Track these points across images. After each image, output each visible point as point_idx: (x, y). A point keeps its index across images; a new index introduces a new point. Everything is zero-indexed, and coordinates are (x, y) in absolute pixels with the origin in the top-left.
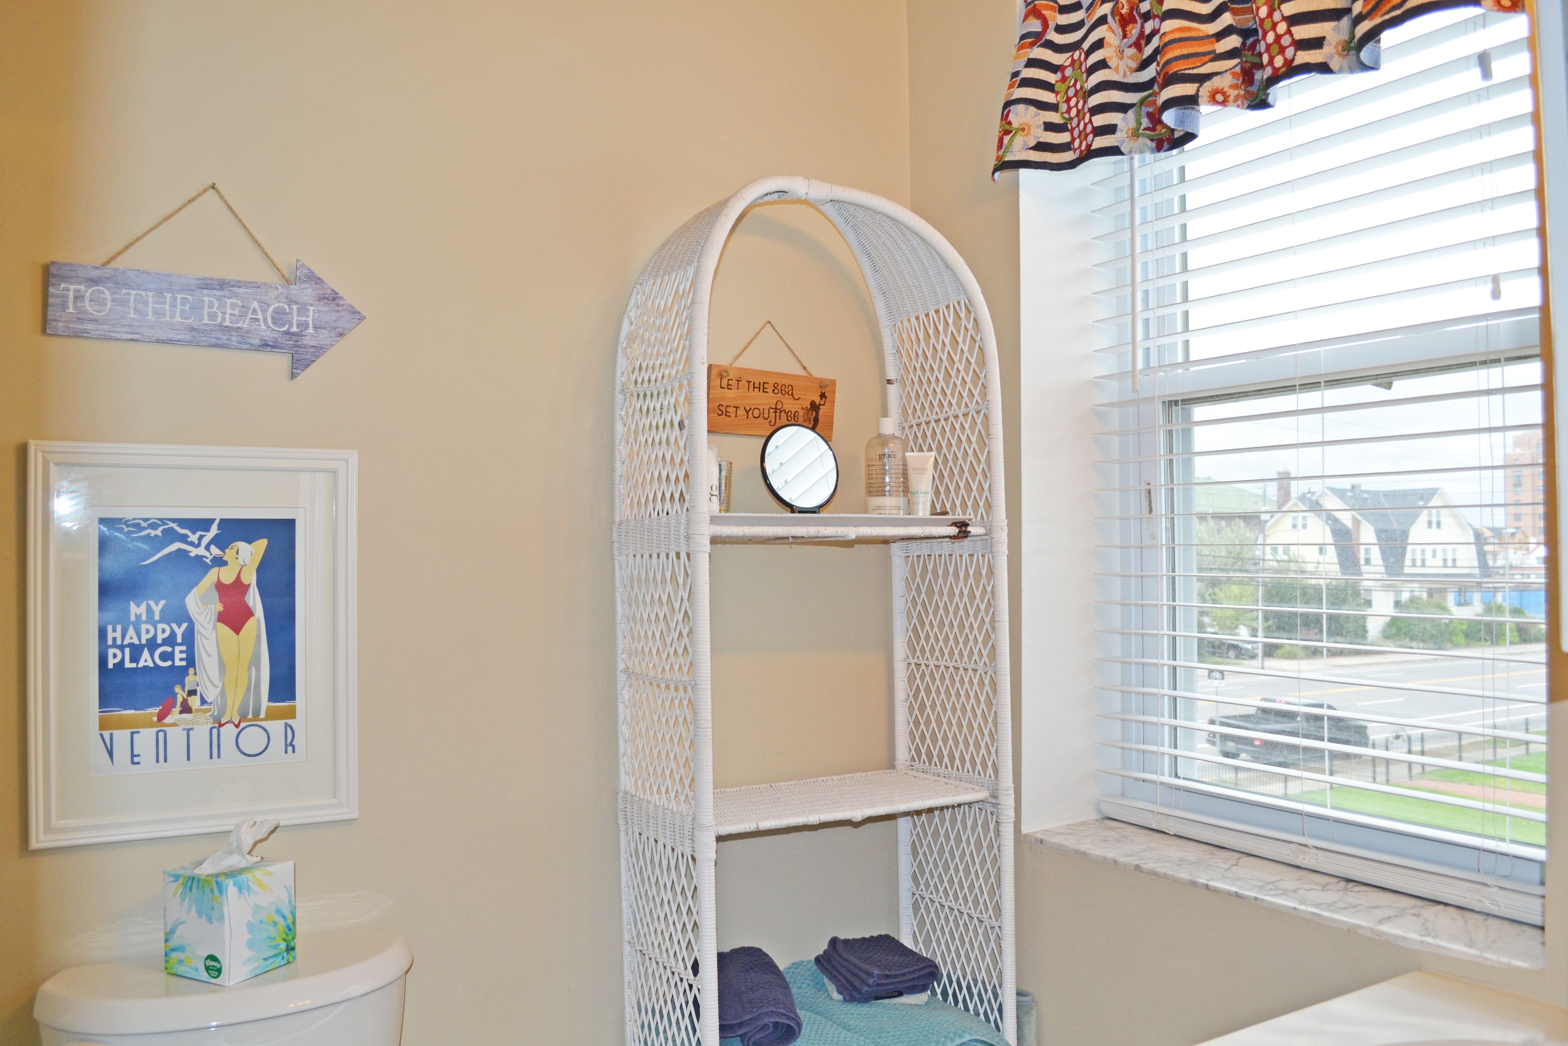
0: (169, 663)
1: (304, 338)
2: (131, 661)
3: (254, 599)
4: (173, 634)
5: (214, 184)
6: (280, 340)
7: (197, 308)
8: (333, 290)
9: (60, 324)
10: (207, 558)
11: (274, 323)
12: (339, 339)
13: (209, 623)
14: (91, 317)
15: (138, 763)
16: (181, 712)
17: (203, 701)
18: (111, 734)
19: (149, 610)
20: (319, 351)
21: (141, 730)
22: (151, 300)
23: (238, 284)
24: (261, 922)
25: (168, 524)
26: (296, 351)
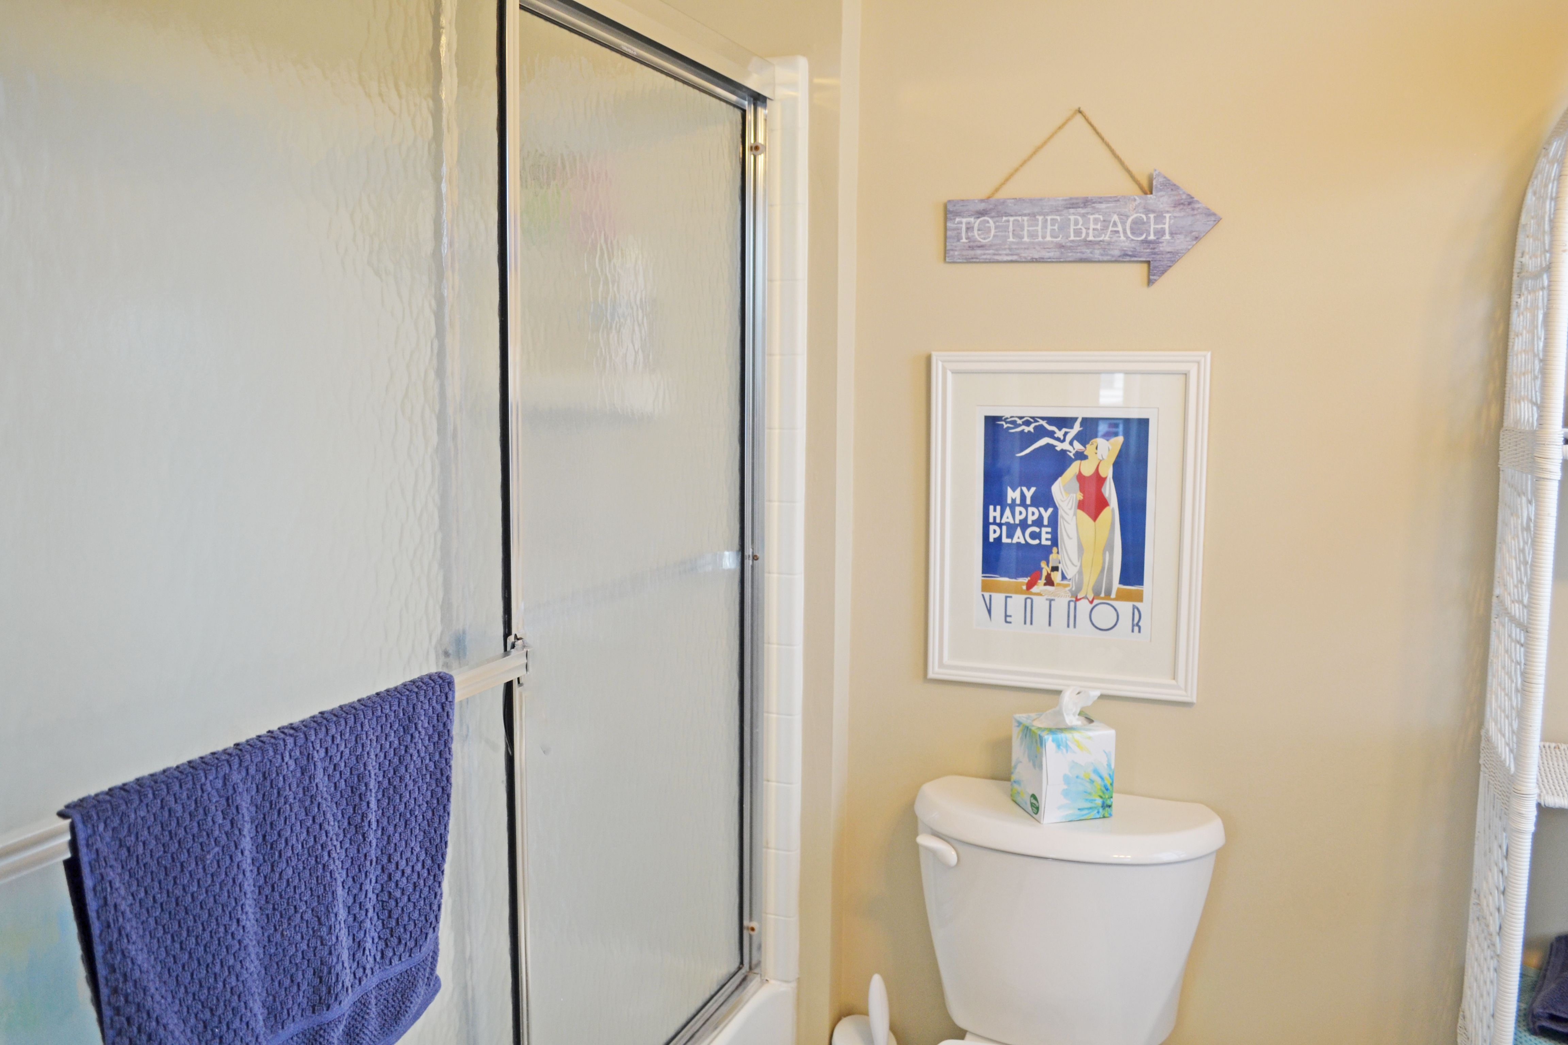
0: (1036, 542)
1: (1160, 245)
2: (1008, 537)
3: (1110, 491)
4: (1041, 517)
5: (1079, 108)
6: (1138, 249)
7: (1064, 227)
8: (1189, 195)
9: (956, 253)
10: (1070, 452)
11: (1133, 233)
12: (1195, 242)
13: (1071, 509)
14: (979, 244)
15: (1010, 623)
16: (1045, 584)
17: (1064, 577)
18: (990, 596)
19: (1023, 496)
20: (1174, 257)
21: (1013, 596)
22: (1026, 224)
23: (1099, 200)
24: (1077, 777)
25: (1038, 422)
26: (1153, 258)
